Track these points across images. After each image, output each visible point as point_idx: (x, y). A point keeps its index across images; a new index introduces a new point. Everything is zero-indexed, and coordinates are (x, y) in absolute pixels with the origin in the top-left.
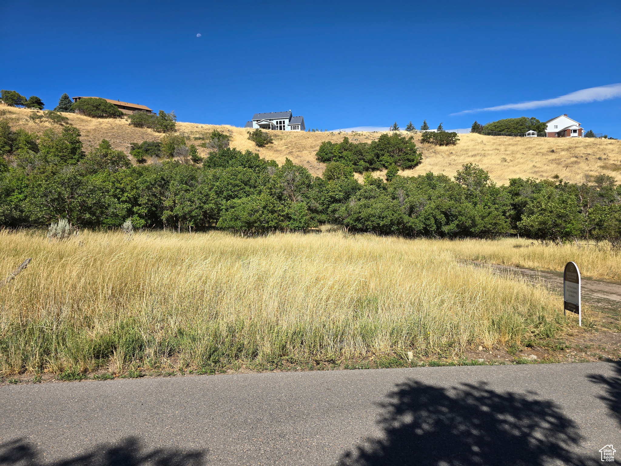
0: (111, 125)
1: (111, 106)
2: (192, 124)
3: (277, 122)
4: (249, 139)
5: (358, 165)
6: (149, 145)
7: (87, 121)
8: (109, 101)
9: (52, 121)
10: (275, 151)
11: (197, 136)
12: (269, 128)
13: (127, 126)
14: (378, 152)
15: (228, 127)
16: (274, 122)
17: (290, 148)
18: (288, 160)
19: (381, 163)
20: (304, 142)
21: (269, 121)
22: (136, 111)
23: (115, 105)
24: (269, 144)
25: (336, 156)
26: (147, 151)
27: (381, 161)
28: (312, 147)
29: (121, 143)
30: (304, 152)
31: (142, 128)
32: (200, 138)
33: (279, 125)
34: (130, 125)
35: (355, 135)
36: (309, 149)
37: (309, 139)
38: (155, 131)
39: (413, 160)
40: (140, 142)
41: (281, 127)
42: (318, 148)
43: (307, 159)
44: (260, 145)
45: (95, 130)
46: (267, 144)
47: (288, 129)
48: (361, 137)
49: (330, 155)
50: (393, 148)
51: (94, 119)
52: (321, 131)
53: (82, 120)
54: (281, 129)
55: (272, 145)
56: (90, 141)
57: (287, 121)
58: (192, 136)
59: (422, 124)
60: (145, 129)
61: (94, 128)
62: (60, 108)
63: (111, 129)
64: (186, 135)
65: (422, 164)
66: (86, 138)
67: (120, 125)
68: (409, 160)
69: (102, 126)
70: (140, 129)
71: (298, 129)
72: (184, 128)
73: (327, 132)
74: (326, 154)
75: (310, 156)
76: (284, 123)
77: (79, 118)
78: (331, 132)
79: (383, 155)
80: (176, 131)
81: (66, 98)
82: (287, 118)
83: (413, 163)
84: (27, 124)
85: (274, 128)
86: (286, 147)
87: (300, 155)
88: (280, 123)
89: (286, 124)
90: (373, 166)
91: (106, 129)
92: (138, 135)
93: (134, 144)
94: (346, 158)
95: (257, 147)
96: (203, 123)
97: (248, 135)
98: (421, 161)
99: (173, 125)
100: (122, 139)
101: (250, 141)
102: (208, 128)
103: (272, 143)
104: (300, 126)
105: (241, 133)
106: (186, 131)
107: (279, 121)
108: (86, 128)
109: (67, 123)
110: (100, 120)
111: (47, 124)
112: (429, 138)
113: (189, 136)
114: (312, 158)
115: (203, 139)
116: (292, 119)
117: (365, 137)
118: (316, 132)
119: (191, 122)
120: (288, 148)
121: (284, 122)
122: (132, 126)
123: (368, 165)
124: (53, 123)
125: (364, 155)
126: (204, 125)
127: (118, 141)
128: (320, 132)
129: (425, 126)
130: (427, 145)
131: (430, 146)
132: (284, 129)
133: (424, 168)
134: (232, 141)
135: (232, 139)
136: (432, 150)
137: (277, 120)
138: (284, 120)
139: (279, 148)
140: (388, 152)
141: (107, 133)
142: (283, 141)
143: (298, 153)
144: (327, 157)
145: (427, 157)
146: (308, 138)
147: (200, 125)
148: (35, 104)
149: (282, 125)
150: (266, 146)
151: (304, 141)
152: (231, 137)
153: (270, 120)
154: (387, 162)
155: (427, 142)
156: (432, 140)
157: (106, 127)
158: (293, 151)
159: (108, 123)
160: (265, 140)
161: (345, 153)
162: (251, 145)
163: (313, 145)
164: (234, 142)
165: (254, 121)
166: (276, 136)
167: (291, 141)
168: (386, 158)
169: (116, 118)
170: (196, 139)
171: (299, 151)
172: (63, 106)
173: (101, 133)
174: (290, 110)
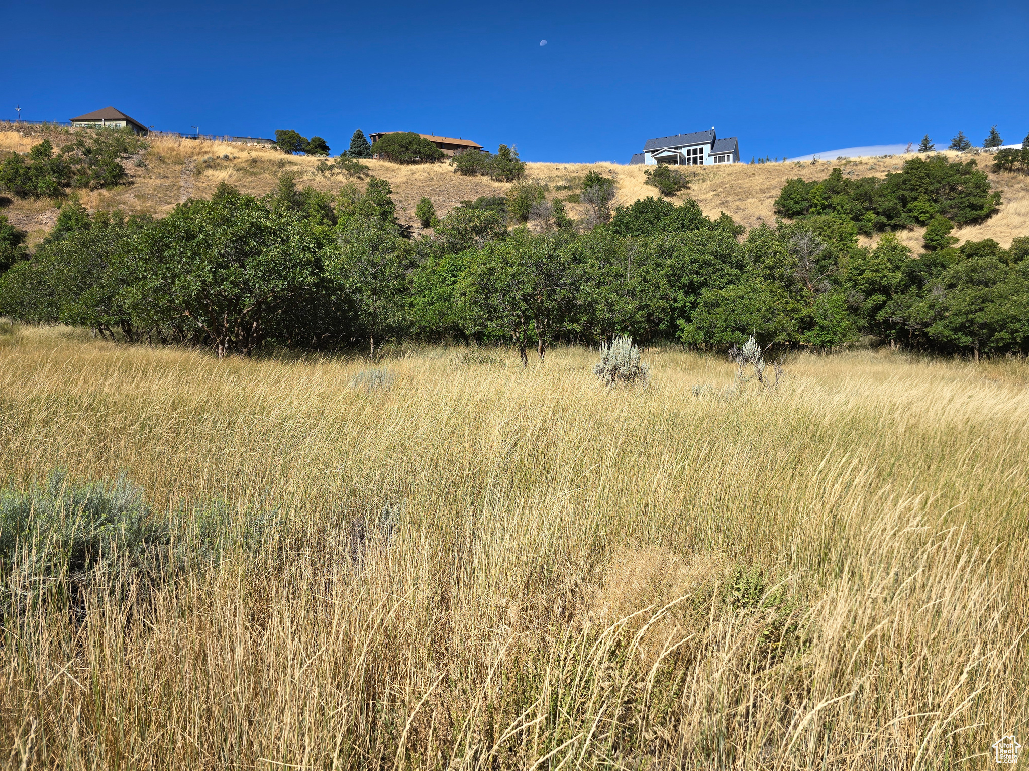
0: (429, 174)
1: (427, 143)
2: (548, 164)
3: (689, 151)
4: (647, 183)
5: (861, 220)
6: (487, 203)
7: (395, 170)
8: (422, 136)
9: (347, 172)
11: (560, 184)
12: (676, 162)
13: (452, 174)
14: (906, 193)
15: (607, 165)
16: (684, 151)
17: (723, 195)
19: (911, 214)
20: (746, 183)
21: (674, 150)
22: (460, 150)
24: (683, 191)
25: (816, 206)
27: (910, 211)
29: (444, 201)
30: (749, 201)
31: (473, 176)
32: (565, 188)
33: (692, 156)
34: (455, 172)
35: (846, 164)
36: (758, 195)
37: (757, 177)
38: (494, 180)
39: (981, 207)
40: (472, 200)
41: (695, 159)
42: (777, 192)
43: (757, 214)
44: (668, 191)
45: (406, 183)
46: (680, 190)
47: (709, 161)
48: (859, 167)
49: (805, 204)
50: (937, 186)
51: (402, 167)
52: (776, 160)
53: (387, 169)
54: (695, 162)
55: (688, 191)
56: (401, 201)
57: (707, 148)
58: (552, 185)
59: (988, 136)
60: (478, 178)
61: (404, 179)
62: (353, 153)
63: (429, 180)
64: (543, 183)
65: (1000, 215)
67: (441, 174)
68: (973, 207)
69: (416, 176)
70: (471, 178)
71: (728, 160)
72: (537, 171)
74: (796, 203)
75: (761, 207)
76: (702, 152)
77: (383, 166)
78: (796, 160)
79: (916, 199)
80: (525, 178)
81: (360, 136)
82: (708, 143)
83: (982, 213)
84: (314, 180)
85: (683, 161)
86: (714, 193)
87: (742, 207)
88: (695, 151)
89: (705, 155)
90: (893, 222)
91: (424, 181)
92: (469, 187)
93: (464, 202)
94: (838, 208)
95: (663, 195)
96: (568, 161)
97: (644, 178)
98: (997, 207)
99: (522, 168)
100: (446, 195)
101: (649, 187)
102: (576, 169)
103: (689, 188)
104: (731, 155)
105: (631, 175)
106: (541, 176)
107: (691, 148)
108: (396, 180)
109: (368, 175)
110: (412, 167)
111: (341, 178)
112: (1012, 162)
113: (546, 185)
114: (766, 211)
115: (569, 188)
116: (717, 143)
117: (869, 167)
118: (768, 163)
119: (546, 161)
120: (717, 195)
121: (701, 150)
122: (459, 173)
123: (883, 219)
124: (348, 176)
125: (874, 200)
126: (567, 165)
128: (774, 163)
129: (994, 138)
130: (1006, 175)
131: (1014, 178)
132: (701, 163)
133: (1005, 221)
134: (619, 189)
135: (619, 186)
136: (1020, 186)
137: (689, 148)
138: (701, 146)
139: (703, 197)
140: (925, 193)
141: (423, 187)
142: (708, 183)
143: (737, 203)
144: (797, 207)
145: (1010, 201)
146: (753, 174)
147: (562, 166)
148: (318, 149)
149: (699, 155)
150: (679, 193)
151: (747, 180)
152: (616, 181)
153: (676, 148)
154: (925, 213)
155: (1006, 169)
156: (1017, 165)
157: (421, 178)
158: (728, 199)
159: (424, 171)
160: (675, 184)
161: (835, 199)
162: (653, 194)
163: (765, 187)
164: (621, 190)
165: (646, 152)
166: (695, 174)
167: (722, 183)
168: (922, 203)
169: (434, 163)
170: (558, 188)
171: (739, 200)
172: (357, 150)
173: (416, 187)
174: (713, 128)
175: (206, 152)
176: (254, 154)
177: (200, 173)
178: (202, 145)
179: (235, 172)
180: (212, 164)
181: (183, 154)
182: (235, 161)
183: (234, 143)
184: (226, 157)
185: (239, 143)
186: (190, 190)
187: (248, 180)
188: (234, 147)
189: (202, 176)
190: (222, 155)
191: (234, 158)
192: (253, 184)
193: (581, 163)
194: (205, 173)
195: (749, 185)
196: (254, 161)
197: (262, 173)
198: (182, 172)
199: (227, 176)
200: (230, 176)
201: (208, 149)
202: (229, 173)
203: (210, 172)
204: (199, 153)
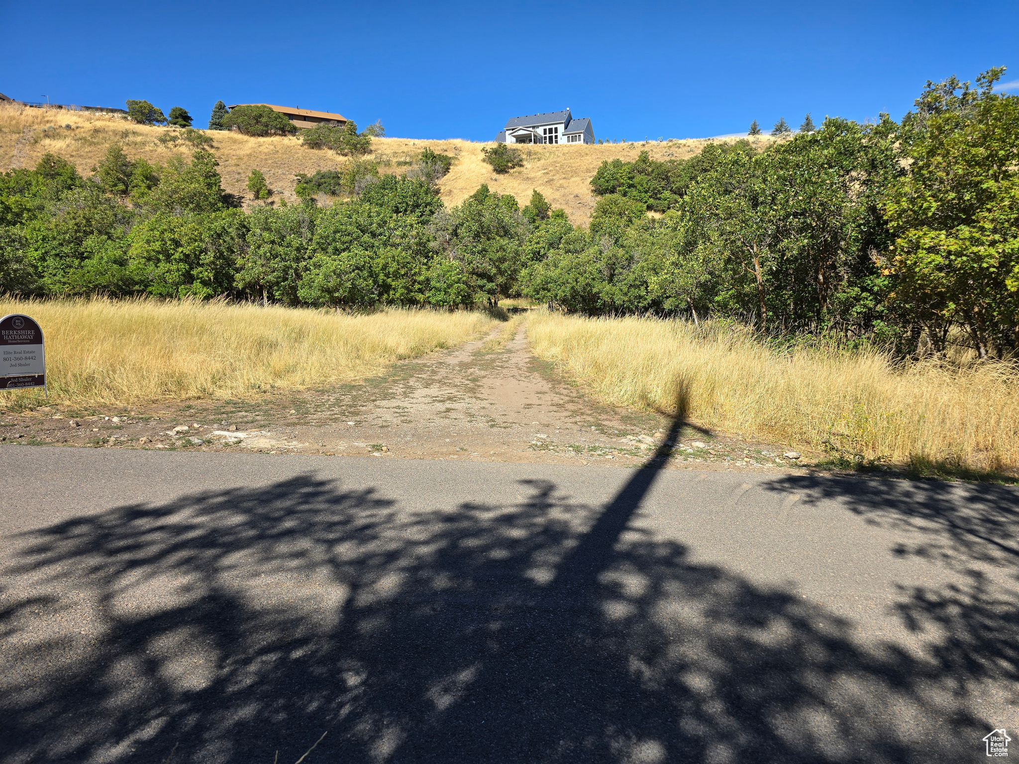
0: (275, 147)
1: (278, 116)
2: (401, 140)
3: (545, 130)
4: (484, 161)
5: (659, 199)
6: (323, 177)
7: (242, 142)
8: (275, 108)
9: (190, 143)
10: (524, 179)
11: (402, 159)
12: (529, 141)
13: (299, 147)
15: (458, 142)
16: (540, 130)
17: (552, 174)
18: (537, 196)
20: (577, 163)
21: (531, 129)
22: (322, 124)
23: (285, 114)
24: (517, 169)
25: (623, 184)
26: (319, 185)
28: (588, 171)
29: (284, 174)
30: (573, 179)
31: (320, 149)
32: (406, 163)
33: (548, 135)
34: (302, 145)
35: (670, 147)
36: (583, 174)
37: (588, 158)
38: (339, 154)
40: (311, 173)
41: (551, 138)
42: (595, 173)
43: (576, 192)
44: (501, 170)
45: (250, 155)
46: (514, 168)
47: (563, 140)
48: (680, 150)
49: (613, 183)
51: (252, 139)
52: (615, 141)
53: (235, 141)
54: (551, 141)
55: (521, 169)
56: (239, 173)
57: (561, 128)
58: (395, 160)
59: (803, 122)
60: (324, 151)
61: (248, 152)
62: (213, 124)
63: (273, 153)
64: (385, 158)
66: (234, 168)
67: (288, 147)
69: (261, 149)
70: (317, 152)
71: (580, 140)
72: (385, 147)
73: (622, 144)
74: (607, 182)
75: (582, 185)
76: (556, 132)
78: (630, 143)
80: (371, 152)
81: (221, 107)
82: (562, 123)
85: (538, 141)
86: (545, 171)
87: (566, 185)
88: (551, 131)
89: (559, 134)
91: (266, 154)
92: (312, 161)
93: (300, 175)
94: (639, 187)
95: (495, 173)
96: (419, 138)
97: (482, 155)
99: (368, 143)
100: (287, 169)
101: (485, 164)
102: (421, 144)
103: (522, 166)
104: (582, 135)
105: (473, 152)
106: (388, 152)
107: (547, 127)
108: (238, 152)
109: (212, 147)
110: (261, 139)
111: (183, 149)
113: (389, 161)
114: (585, 189)
115: (410, 164)
116: (571, 123)
117: (689, 149)
118: (605, 144)
119: (399, 137)
120: (547, 173)
121: (556, 129)
122: (306, 147)
124: (191, 147)
125: (672, 180)
126: (416, 141)
127: (280, 171)
128: (611, 144)
129: (808, 124)
132: (556, 142)
134: (456, 165)
135: (456, 162)
137: (545, 127)
138: (556, 126)
139: (532, 175)
141: (266, 159)
142: (542, 161)
143: (562, 181)
144: (607, 186)
146: (587, 154)
147: (411, 142)
148: (179, 120)
149: (554, 135)
150: (511, 171)
151: (578, 160)
152: (456, 158)
153: (533, 127)
157: (266, 151)
158: (554, 178)
159: (272, 144)
160: (508, 161)
161: (638, 178)
162: (484, 171)
163: (592, 166)
164: (458, 167)
165: (507, 130)
166: (529, 154)
167: (555, 162)
169: (285, 136)
170: (400, 164)
171: (564, 178)
172: (218, 121)
173: (258, 159)
174: (568, 109)
175: (48, 122)
176: (99, 124)
177: (36, 142)
178: (45, 115)
179: (73, 142)
180: (52, 134)
181: (23, 123)
182: (77, 131)
183: (81, 113)
184: (68, 127)
185: (87, 113)
186: (22, 160)
187: (86, 150)
188: (80, 116)
189: (38, 145)
190: (64, 125)
191: (77, 128)
192: (90, 155)
193: (433, 139)
194: (42, 143)
195: (579, 164)
196: (96, 131)
197: (102, 144)
198: (18, 141)
199: (65, 146)
200: (68, 146)
201: (51, 119)
202: (67, 143)
203: (47, 141)
204: (41, 123)
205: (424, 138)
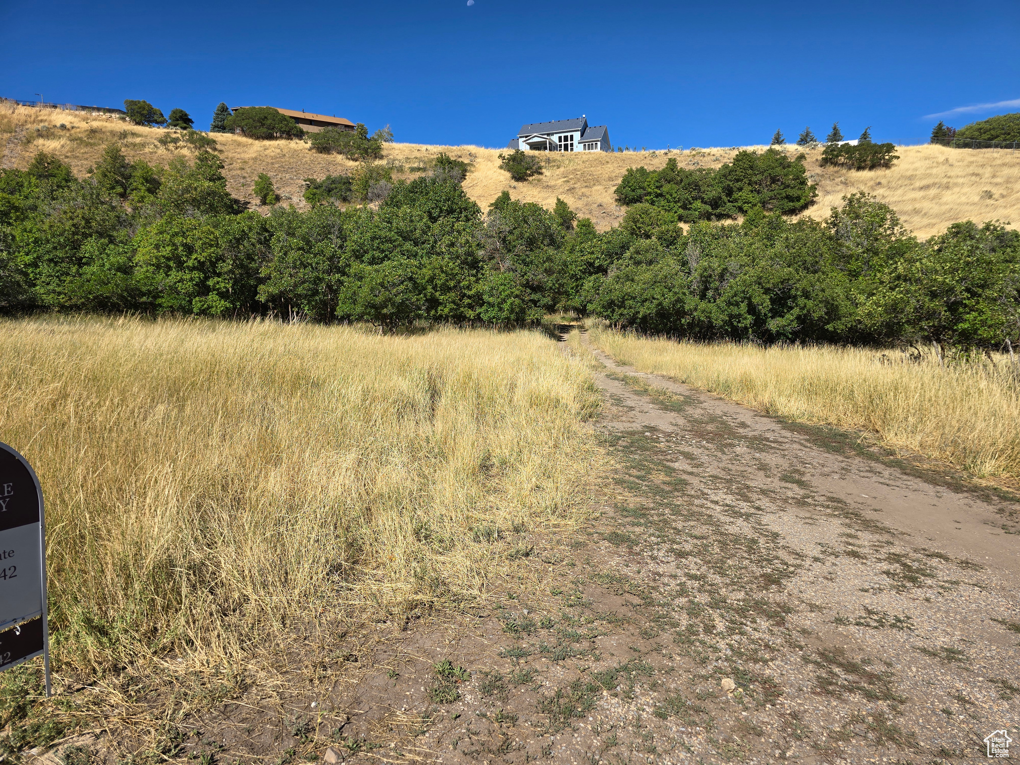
0: (281, 150)
1: (285, 119)
2: (413, 145)
3: (560, 138)
4: (501, 167)
5: (689, 209)
6: (333, 182)
7: (247, 145)
8: (282, 111)
9: (192, 146)
10: (544, 187)
11: (416, 165)
12: (545, 148)
13: (307, 151)
14: (731, 183)
15: (472, 148)
16: (555, 138)
17: (572, 182)
18: (560, 203)
19: (735, 204)
20: (598, 171)
21: (546, 136)
22: (330, 128)
23: (291, 117)
24: (536, 176)
25: (649, 194)
26: (330, 191)
27: (736, 200)
28: (610, 179)
29: (291, 179)
30: (595, 188)
31: (329, 154)
32: (419, 169)
33: (563, 143)
34: (310, 150)
35: (694, 156)
36: (605, 183)
37: (609, 166)
38: (349, 159)
39: (798, 199)
40: (320, 178)
41: (566, 146)
42: (620, 181)
43: (599, 201)
44: (519, 177)
45: (255, 159)
46: (533, 175)
47: (578, 148)
48: (706, 159)
49: (640, 192)
50: (759, 177)
51: (257, 142)
52: (635, 150)
53: (239, 144)
54: (566, 149)
55: (541, 177)
56: (244, 178)
57: (577, 136)
58: (407, 166)
59: (831, 132)
60: (333, 156)
61: (254, 155)
62: (215, 127)
63: (280, 157)
64: (397, 163)
65: (815, 207)
66: (239, 172)
67: (295, 151)
68: (790, 198)
69: (267, 152)
70: (325, 156)
71: (596, 147)
72: (397, 152)
73: (643, 152)
74: (633, 191)
75: (605, 194)
76: (572, 139)
77: (235, 141)
78: (651, 151)
79: (740, 189)
80: (382, 157)
81: (224, 109)
82: (578, 131)
83: (798, 205)
84: (156, 153)
85: (553, 147)
86: (565, 179)
87: (588, 193)
88: (566, 138)
89: (575, 142)
90: (718, 211)
91: (272, 158)
92: (321, 165)
93: (309, 180)
94: (668, 196)
95: (513, 181)
96: (431, 143)
97: (499, 162)
98: (815, 199)
99: (379, 148)
100: (295, 173)
101: (502, 171)
102: (434, 150)
103: (541, 174)
104: (599, 143)
105: (489, 159)
106: (400, 157)
107: (563, 135)
108: (242, 156)
109: (215, 149)
110: (267, 143)
111: (185, 152)
112: (837, 156)
113: (401, 167)
114: (608, 198)
115: (424, 170)
116: (588, 130)
117: (714, 158)
118: (625, 152)
119: (410, 142)
120: (568, 181)
121: (572, 137)
122: (314, 151)
123: (709, 208)
124: (193, 150)
125: (702, 189)
126: (429, 147)
127: (288, 176)
128: (631, 152)
129: (835, 134)
130: (831, 169)
131: (837, 172)
132: (572, 150)
133: (819, 212)
134: (472, 172)
135: (472, 169)
136: (840, 179)
137: (560, 135)
138: (571, 134)
139: (552, 183)
140: (749, 184)
141: (272, 163)
142: (562, 169)
143: (583, 190)
144: (632, 195)
145: (827, 193)
146: (608, 162)
147: (424, 147)
148: (180, 122)
149: (569, 142)
150: (530, 178)
151: (599, 168)
152: (472, 165)
153: (548, 135)
154: (748, 203)
155: (832, 163)
156: (842, 159)
157: (272, 154)
158: (576, 186)
159: (278, 147)
160: (527, 169)
161: (666, 188)
162: (502, 178)
163: (614, 175)
164: (474, 174)
165: (521, 137)
166: (548, 161)
167: (575, 170)
168: (745, 194)
169: (292, 139)
170: (413, 170)
171: (586, 187)
172: (220, 124)
173: (264, 163)
174: (584, 116)
175: (41, 121)
176: (95, 124)
177: (29, 142)
178: (38, 114)
179: (68, 142)
180: (47, 133)
181: (15, 121)
182: (73, 132)
183: (77, 112)
184: (63, 127)
185: (83, 113)
186: (13, 160)
187: (82, 151)
188: (76, 116)
189: (30, 145)
190: (58, 125)
191: (73, 128)
192: (86, 156)
193: (446, 145)
194: (35, 143)
195: (600, 172)
196: (93, 132)
197: (99, 145)
198: (9, 141)
199: (59, 146)
200: (63, 146)
201: (45, 118)
202: (62, 143)
203: (41, 141)
204: (34, 122)
205: (437, 144)
